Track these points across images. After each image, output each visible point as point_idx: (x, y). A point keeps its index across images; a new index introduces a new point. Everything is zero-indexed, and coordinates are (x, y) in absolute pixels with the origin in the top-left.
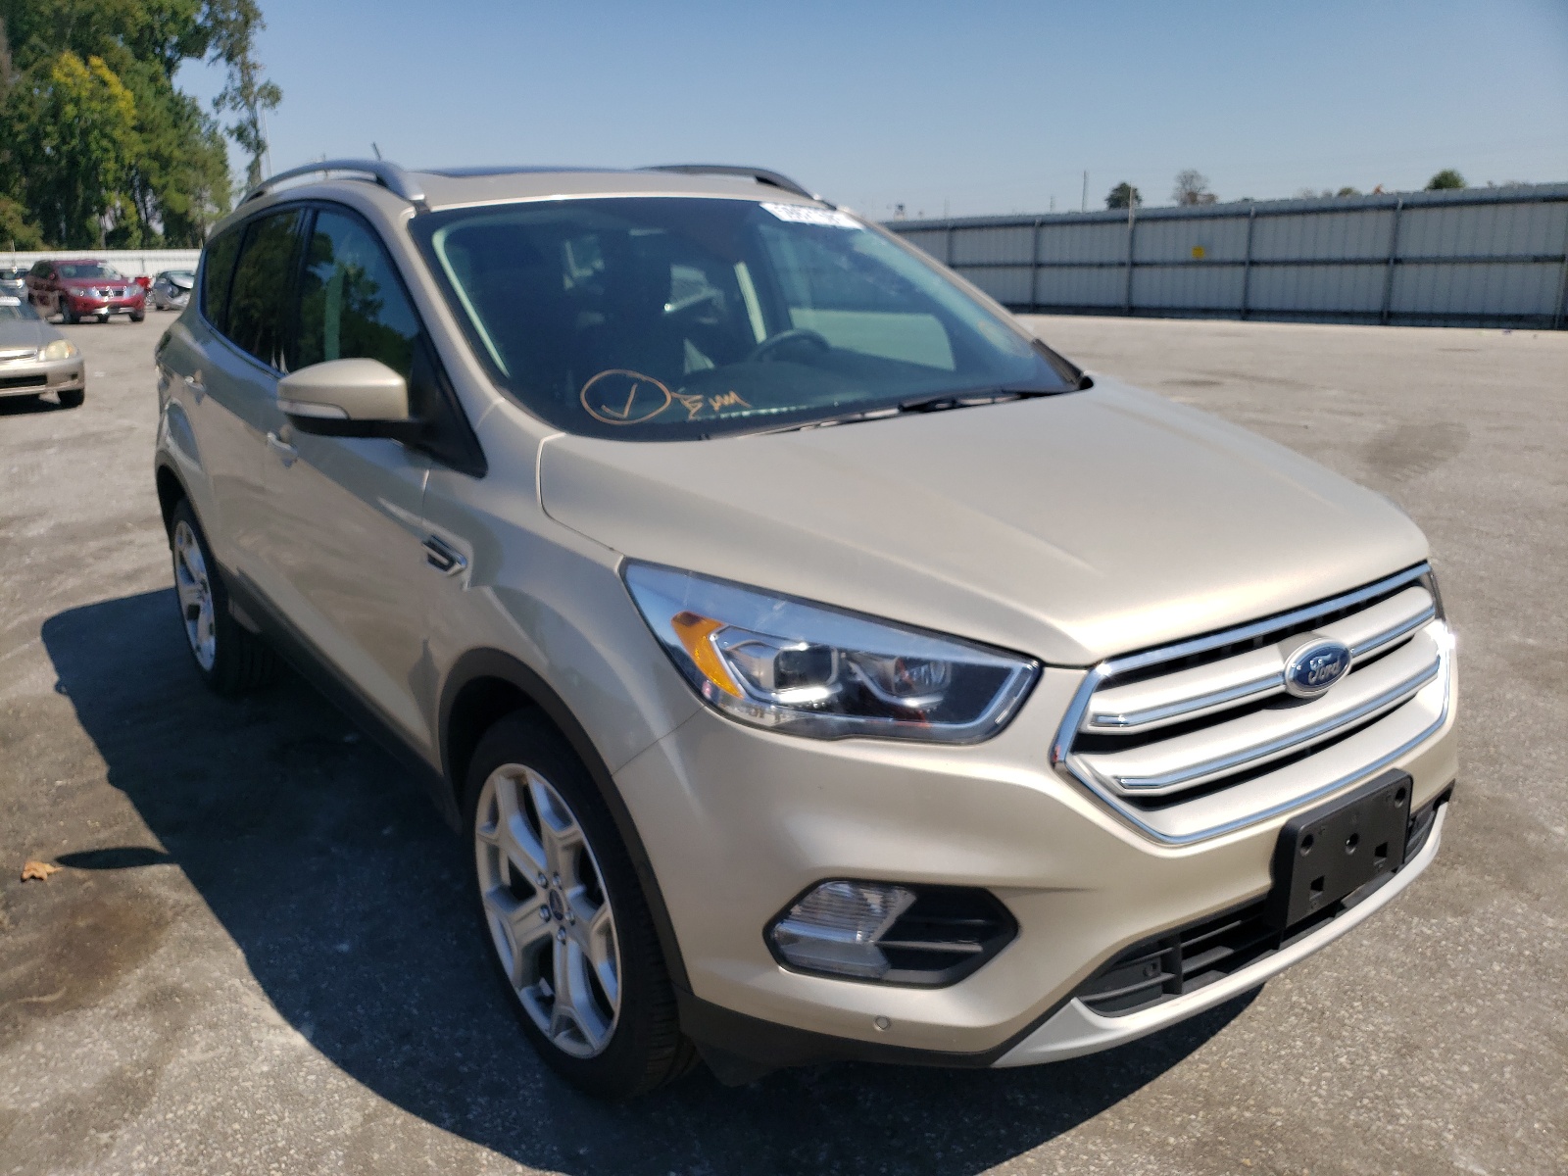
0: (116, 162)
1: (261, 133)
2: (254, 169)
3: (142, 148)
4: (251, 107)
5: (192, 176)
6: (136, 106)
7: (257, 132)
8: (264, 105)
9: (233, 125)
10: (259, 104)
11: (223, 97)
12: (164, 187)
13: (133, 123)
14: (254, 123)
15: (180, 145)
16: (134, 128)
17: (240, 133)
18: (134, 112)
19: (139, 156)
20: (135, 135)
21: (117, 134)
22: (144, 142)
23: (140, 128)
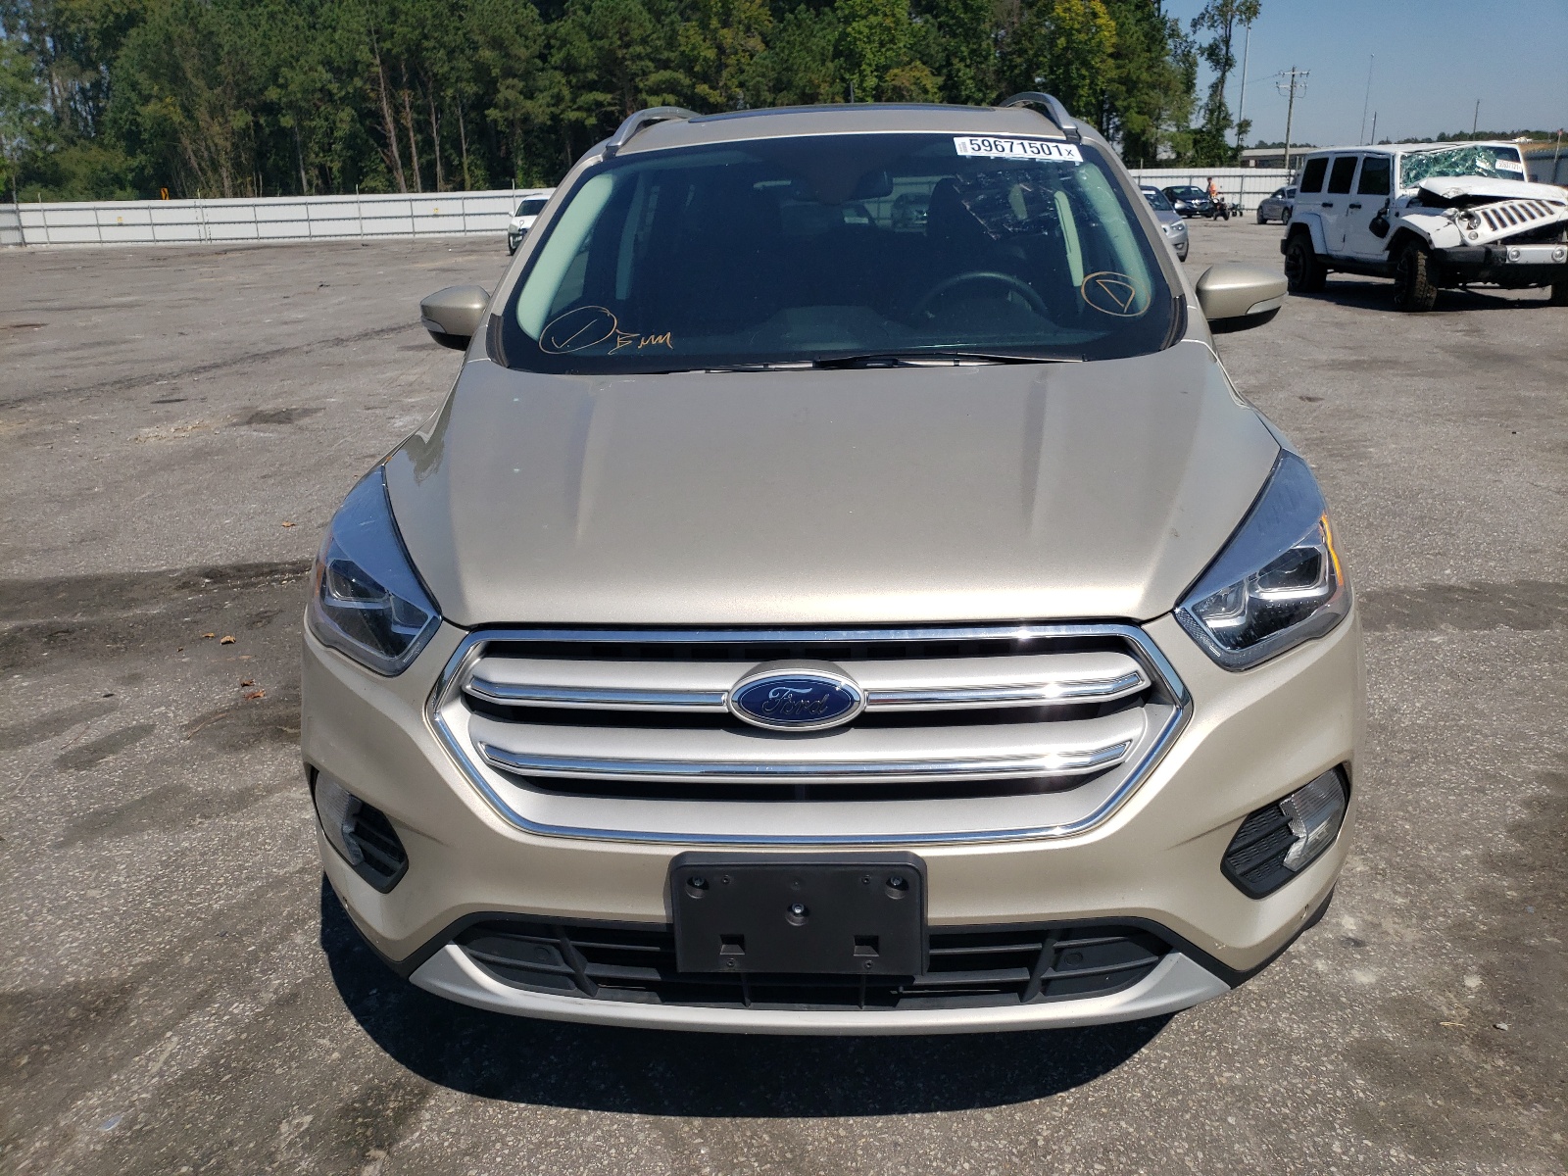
0: (1090, 89)
1: (1232, 50)
2: (1217, 88)
3: (1114, 74)
4: (1228, 25)
5: (1156, 97)
6: (1117, 34)
7: (1228, 49)
8: (1241, 20)
9: (1205, 45)
10: (1235, 21)
11: (1202, 17)
12: (1127, 108)
13: (1110, 50)
14: (1227, 41)
15: (1150, 68)
16: (1111, 55)
17: (1212, 53)
18: (1114, 40)
19: (1111, 81)
20: (1111, 62)
21: (1096, 62)
22: (1118, 67)
23: (1115, 56)
